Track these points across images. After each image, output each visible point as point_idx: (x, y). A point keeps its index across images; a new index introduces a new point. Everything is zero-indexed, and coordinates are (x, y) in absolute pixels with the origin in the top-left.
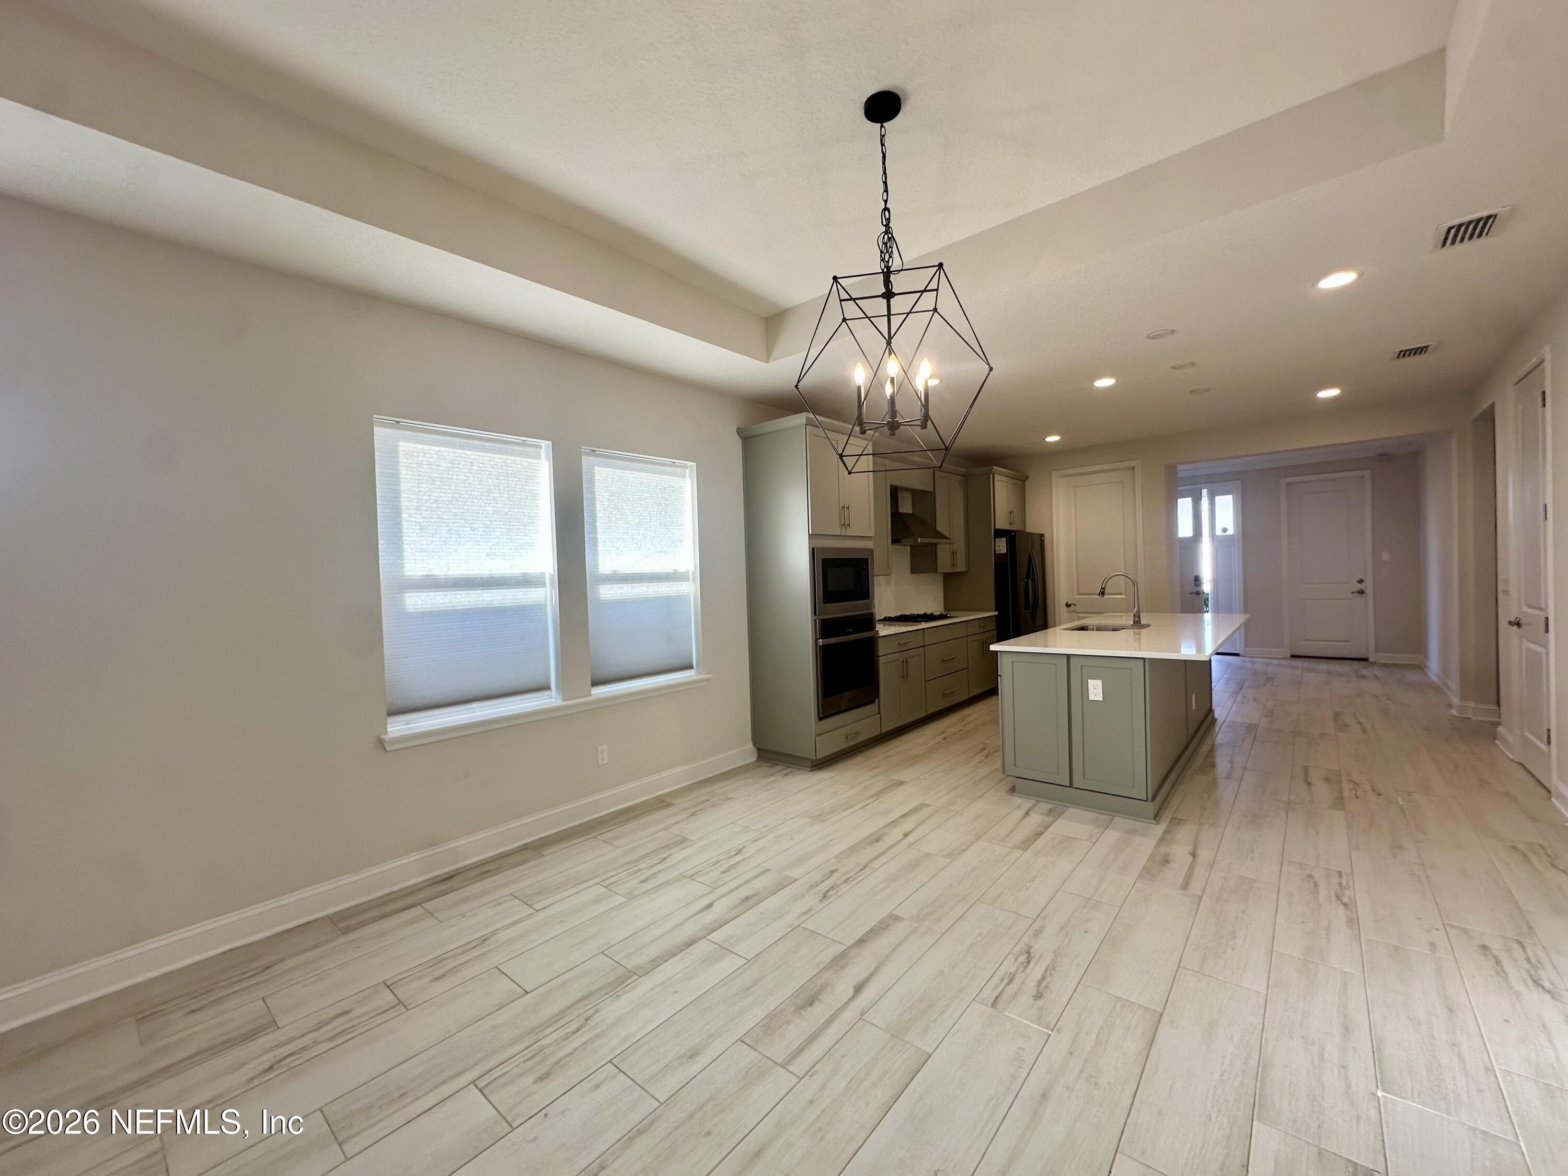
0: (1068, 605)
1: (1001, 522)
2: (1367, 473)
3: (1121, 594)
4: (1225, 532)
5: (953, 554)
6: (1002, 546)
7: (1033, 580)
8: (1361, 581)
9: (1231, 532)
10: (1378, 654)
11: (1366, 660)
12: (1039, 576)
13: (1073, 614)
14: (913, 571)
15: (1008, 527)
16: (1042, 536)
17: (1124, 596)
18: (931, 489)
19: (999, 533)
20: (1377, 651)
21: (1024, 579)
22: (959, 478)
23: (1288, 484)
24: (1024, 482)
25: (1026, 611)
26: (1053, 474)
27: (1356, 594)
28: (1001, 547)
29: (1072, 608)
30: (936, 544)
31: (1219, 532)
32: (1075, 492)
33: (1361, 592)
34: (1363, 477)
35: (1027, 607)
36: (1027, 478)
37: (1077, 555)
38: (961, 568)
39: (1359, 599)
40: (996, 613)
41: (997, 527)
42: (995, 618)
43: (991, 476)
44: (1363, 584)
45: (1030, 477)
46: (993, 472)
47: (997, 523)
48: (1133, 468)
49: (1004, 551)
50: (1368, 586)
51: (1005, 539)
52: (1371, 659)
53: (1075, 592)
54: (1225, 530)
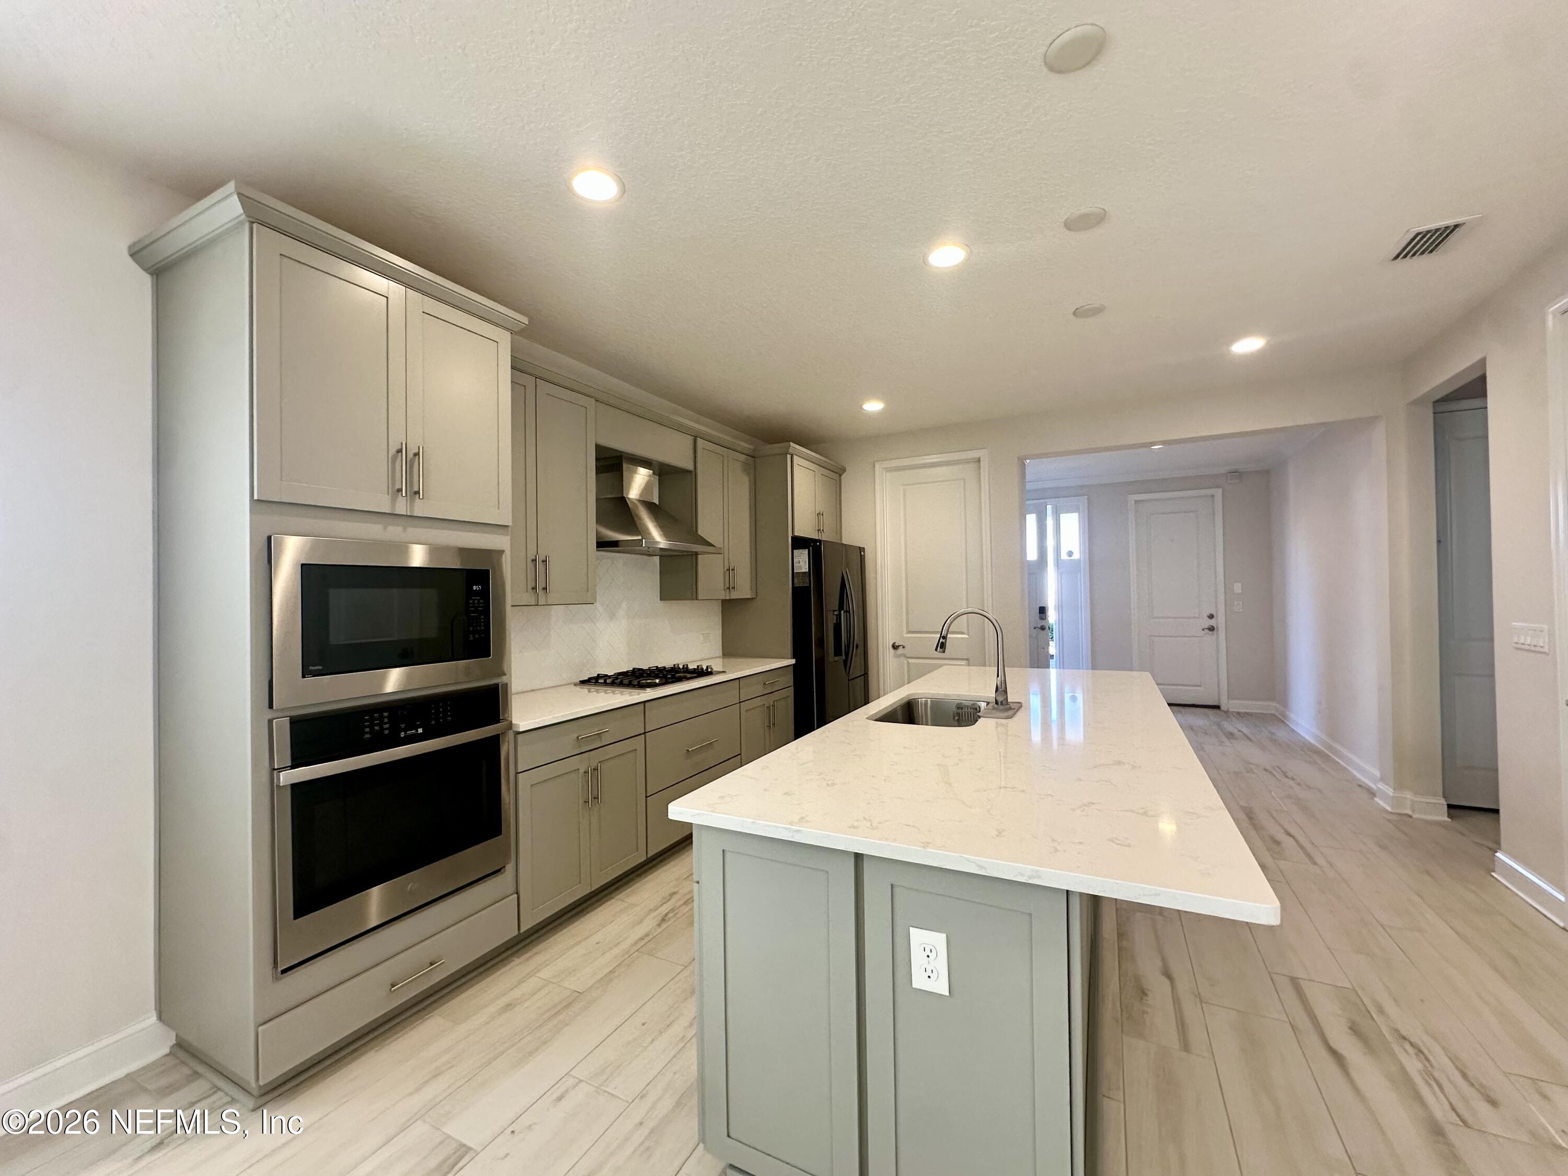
0: (895, 647)
1: (804, 527)
2: (1218, 493)
3: (962, 633)
4: (1071, 556)
5: (730, 570)
6: (802, 561)
7: (848, 612)
8: (1211, 617)
9: (1076, 556)
10: (1231, 702)
11: (1217, 707)
12: (855, 605)
13: (902, 658)
14: (666, 595)
15: (814, 535)
16: (861, 549)
17: (966, 636)
18: (690, 466)
19: (799, 543)
20: (1229, 697)
21: (834, 611)
22: (743, 457)
23: (1136, 502)
24: (840, 476)
25: (836, 658)
26: (877, 466)
27: (1206, 631)
28: (802, 564)
29: (900, 651)
30: (696, 554)
31: (1064, 556)
32: (904, 491)
33: (1212, 629)
34: (1213, 496)
35: (838, 652)
36: (844, 470)
37: (907, 580)
38: (743, 591)
39: (1209, 638)
40: (793, 661)
41: (796, 534)
42: (792, 666)
43: (789, 457)
44: (1214, 619)
45: (847, 468)
46: (791, 450)
47: (796, 528)
48: (979, 460)
49: (805, 568)
50: (1220, 621)
51: (806, 551)
52: (1223, 707)
53: (905, 630)
54: (1070, 554)
